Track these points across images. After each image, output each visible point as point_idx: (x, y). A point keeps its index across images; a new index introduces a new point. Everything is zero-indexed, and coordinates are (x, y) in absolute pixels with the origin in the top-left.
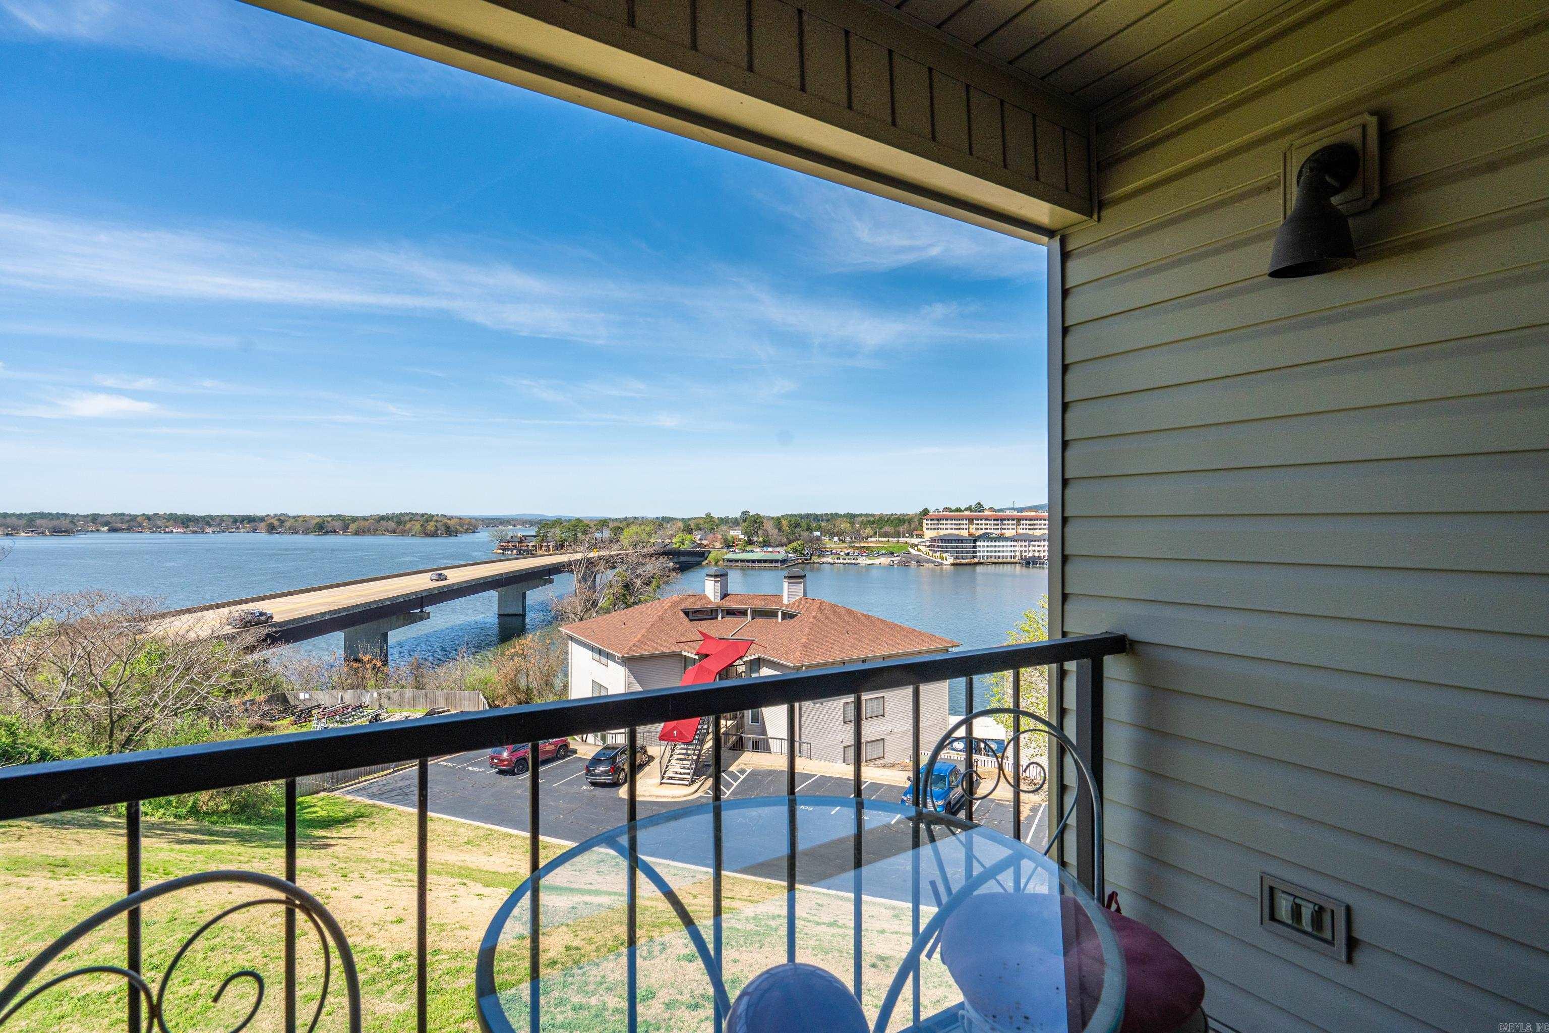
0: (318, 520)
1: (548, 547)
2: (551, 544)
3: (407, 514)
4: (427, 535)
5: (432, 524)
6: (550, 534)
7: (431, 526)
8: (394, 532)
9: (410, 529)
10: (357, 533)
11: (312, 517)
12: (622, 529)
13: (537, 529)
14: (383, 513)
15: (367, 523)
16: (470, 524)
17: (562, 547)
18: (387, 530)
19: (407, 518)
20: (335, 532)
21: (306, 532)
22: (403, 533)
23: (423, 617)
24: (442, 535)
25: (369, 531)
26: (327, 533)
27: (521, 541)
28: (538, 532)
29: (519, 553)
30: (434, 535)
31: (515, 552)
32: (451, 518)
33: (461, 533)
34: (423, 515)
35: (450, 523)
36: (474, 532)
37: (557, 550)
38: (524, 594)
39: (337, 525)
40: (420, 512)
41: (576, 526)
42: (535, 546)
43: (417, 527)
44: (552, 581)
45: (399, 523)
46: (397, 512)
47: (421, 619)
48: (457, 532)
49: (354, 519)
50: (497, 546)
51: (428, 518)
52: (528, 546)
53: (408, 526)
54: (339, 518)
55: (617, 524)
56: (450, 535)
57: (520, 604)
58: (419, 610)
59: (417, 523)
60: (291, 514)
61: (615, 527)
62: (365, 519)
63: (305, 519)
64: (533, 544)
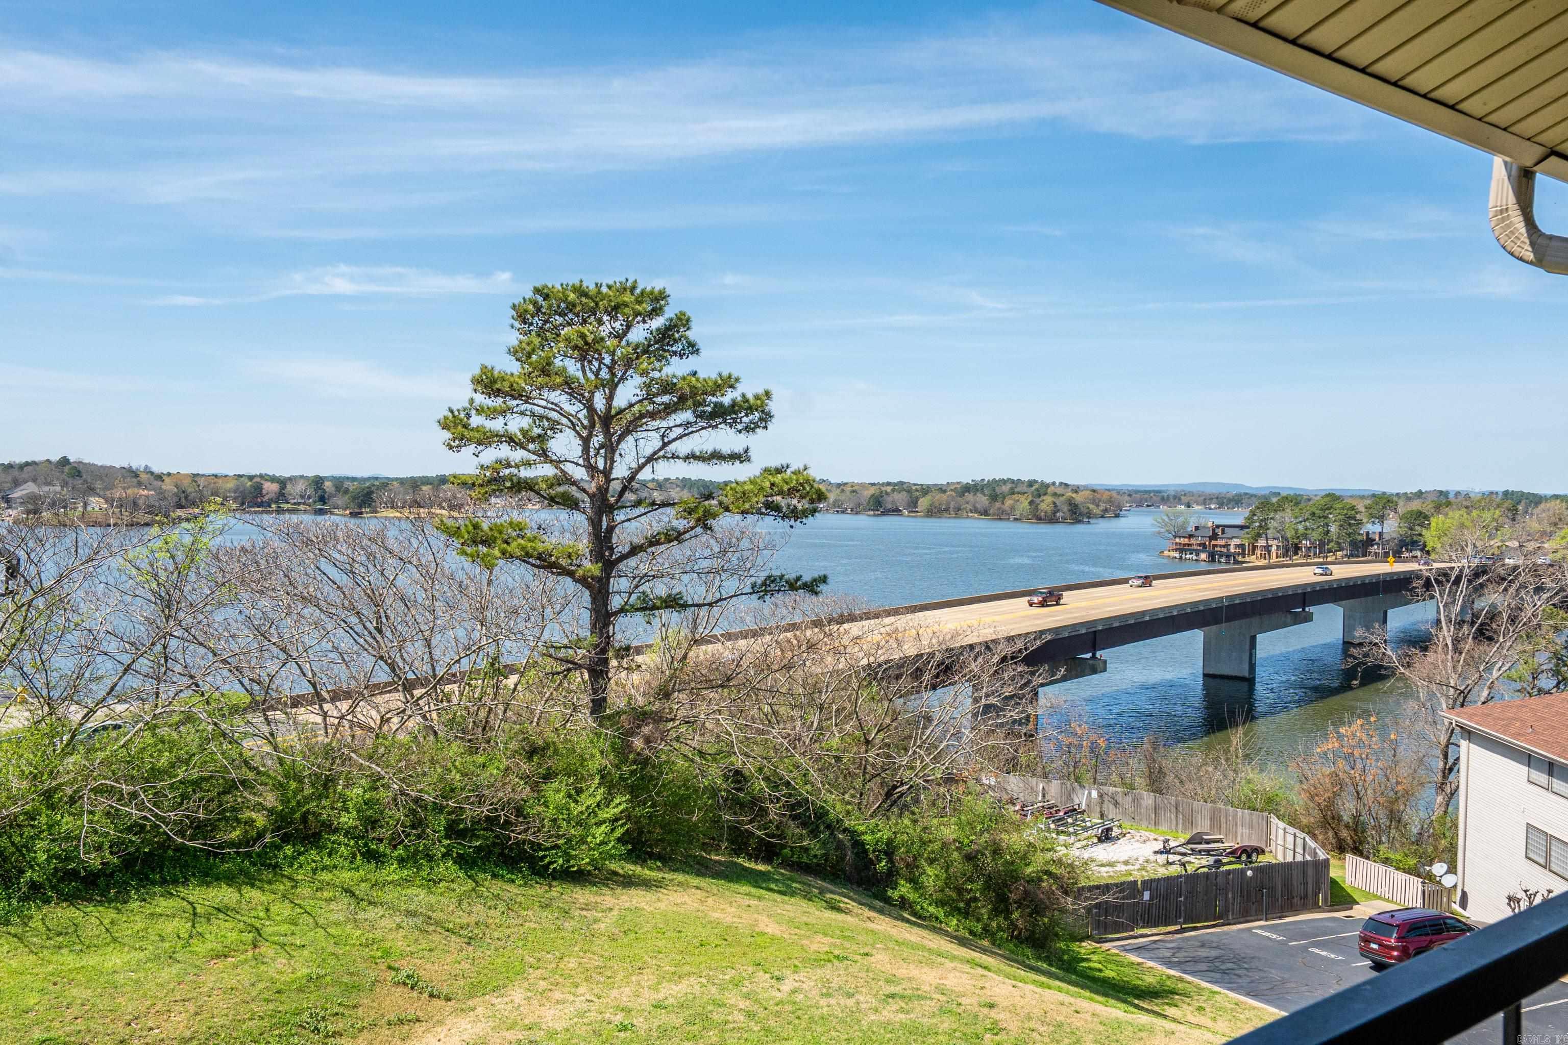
0: (872, 491)
1: (1268, 548)
2: (1274, 543)
3: (1004, 482)
4: (1039, 519)
5: (1048, 499)
6: (1272, 524)
7: (1046, 504)
8: (985, 513)
9: (1013, 508)
10: (931, 513)
11: (862, 485)
12: (1426, 517)
13: (1247, 513)
14: (966, 480)
15: (944, 497)
16: (1110, 501)
17: (1297, 549)
18: (976, 510)
19: (1005, 488)
20: (896, 511)
21: (856, 511)
22: (1002, 516)
23: (1096, 667)
24: (1064, 521)
25: (947, 510)
26: (886, 512)
27: (1214, 536)
28: (1250, 519)
29: (1212, 557)
30: (1051, 519)
31: (1203, 556)
32: (1076, 490)
33: (1096, 517)
34: (1031, 483)
35: (1078, 498)
36: (1117, 516)
37: (1285, 555)
38: (1253, 639)
39: (900, 499)
40: (1025, 478)
41: (1327, 508)
42: (1242, 546)
43: (1024, 504)
44: (1308, 618)
45: (994, 498)
46: (988, 477)
47: (1094, 671)
48: (1090, 515)
49: (926, 490)
50: (1168, 544)
51: (1039, 489)
52: (1227, 546)
53: (1009, 502)
54: (900, 486)
55: (1415, 505)
56: (1079, 522)
57: (1246, 657)
58: (1089, 655)
59: (1022, 498)
60: (834, 480)
61: (1411, 513)
62: (941, 489)
63: (855, 489)
64: (1237, 541)
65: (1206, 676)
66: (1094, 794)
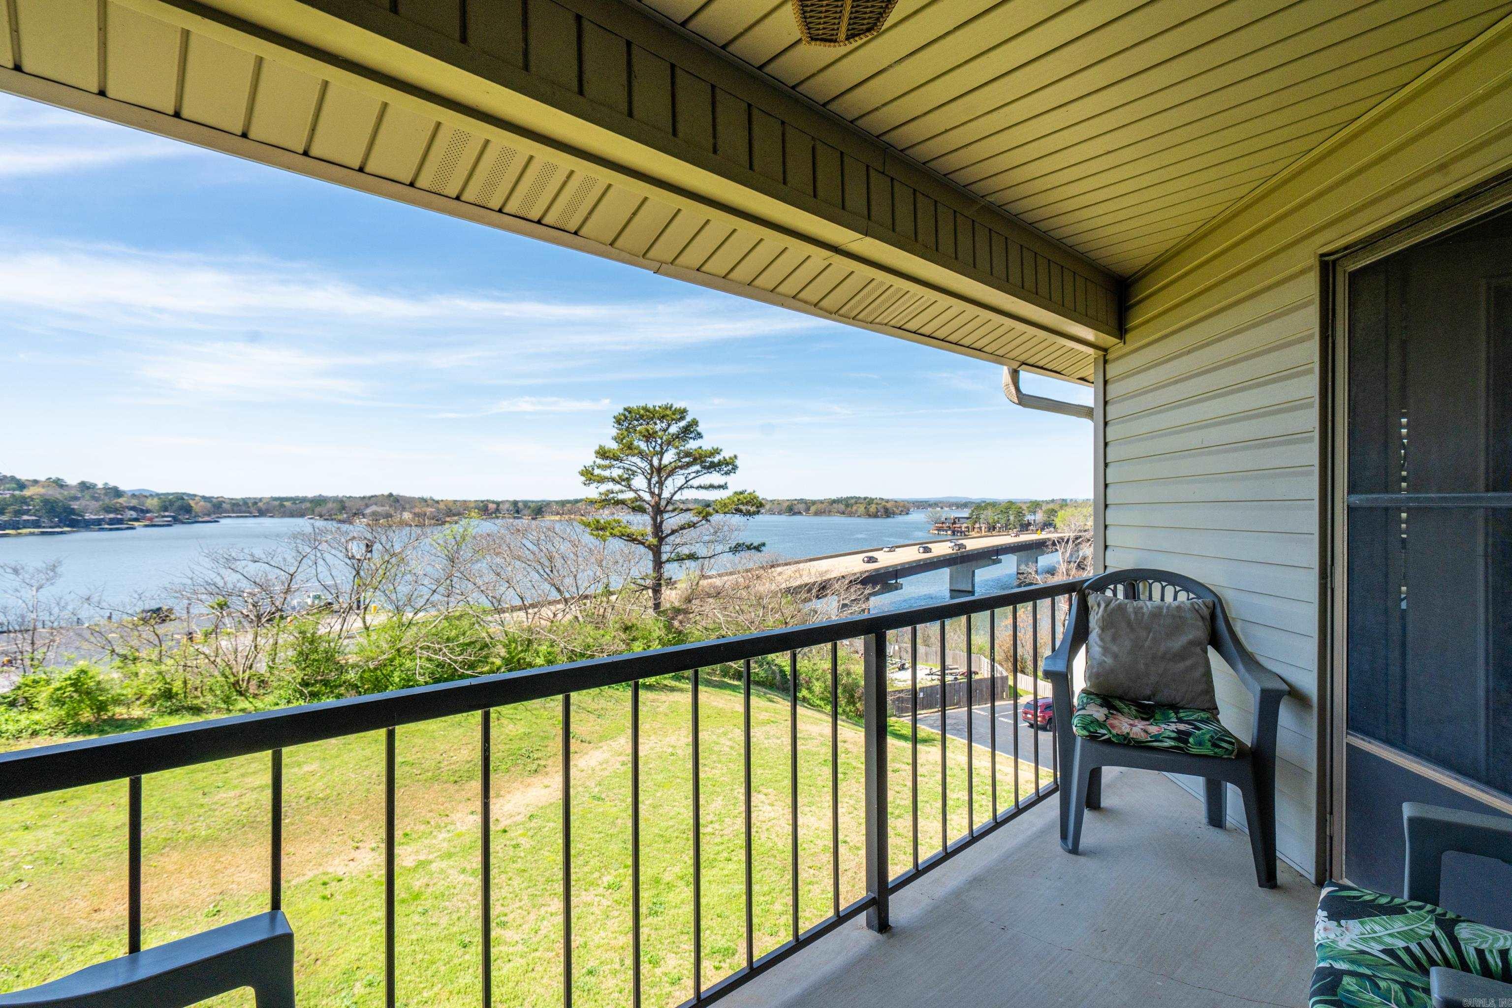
0: (788, 503)
1: (980, 528)
2: (983, 526)
3: (852, 498)
4: (870, 516)
5: (874, 506)
6: (982, 516)
7: (873, 509)
8: (843, 513)
9: (856, 511)
10: (817, 513)
11: (783, 501)
12: (1056, 512)
13: (970, 511)
14: (834, 497)
15: (823, 506)
16: (904, 506)
17: (994, 528)
18: (838, 512)
19: (853, 501)
20: (800, 513)
21: (780, 513)
22: (851, 515)
23: (897, 587)
24: (881, 516)
25: (824, 512)
26: (795, 514)
27: (954, 523)
28: (971, 514)
29: (954, 533)
30: (875, 516)
31: (949, 532)
32: (887, 501)
33: (897, 514)
34: (865, 499)
35: (889, 505)
36: (907, 514)
37: (989, 530)
38: (973, 572)
39: (801, 507)
40: (863, 496)
41: (1008, 508)
42: (968, 527)
43: (862, 509)
44: (1000, 561)
45: (847, 506)
46: (845, 496)
47: (896, 589)
48: (894, 513)
49: (814, 503)
50: (932, 527)
51: (869, 501)
52: (960, 527)
53: (855, 508)
54: (801, 501)
55: (1051, 506)
56: (888, 517)
57: (970, 581)
58: (894, 582)
59: (861, 506)
60: (769, 498)
61: (1049, 510)
62: (822, 502)
63: (779, 503)
64: (965, 525)
65: (951, 591)
66: (897, 648)
